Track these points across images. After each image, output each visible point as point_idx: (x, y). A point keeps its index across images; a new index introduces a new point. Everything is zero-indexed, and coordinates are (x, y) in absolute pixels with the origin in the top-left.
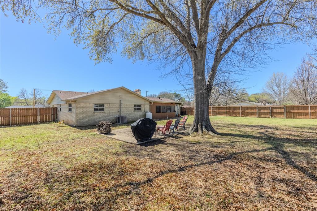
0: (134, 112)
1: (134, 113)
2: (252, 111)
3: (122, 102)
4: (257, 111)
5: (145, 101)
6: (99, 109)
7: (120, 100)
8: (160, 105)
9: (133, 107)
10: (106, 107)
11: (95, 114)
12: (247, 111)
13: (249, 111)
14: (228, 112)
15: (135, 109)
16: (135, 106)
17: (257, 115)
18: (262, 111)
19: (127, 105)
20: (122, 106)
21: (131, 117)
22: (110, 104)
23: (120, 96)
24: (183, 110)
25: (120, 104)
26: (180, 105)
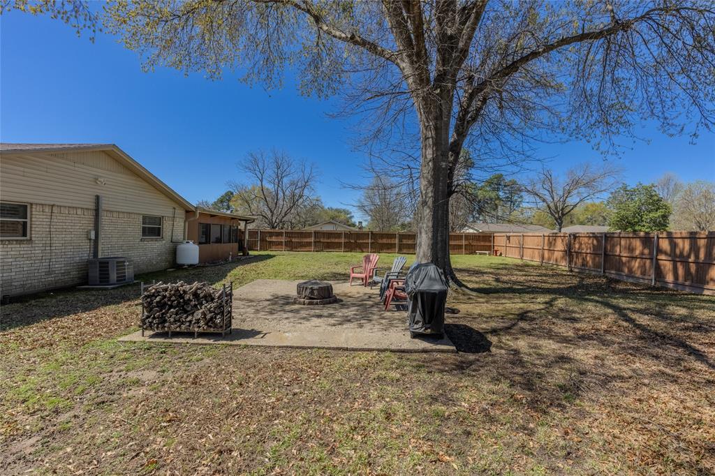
0: (140, 241)
1: (140, 244)
2: (389, 241)
3: (104, 205)
4: (397, 241)
5: (175, 206)
7: (97, 198)
9: (138, 225)
12: (380, 241)
13: (385, 241)
14: (347, 243)
15: (146, 231)
16: (145, 219)
17: (397, 250)
18: (405, 242)
19: (121, 215)
20: (105, 219)
22: (53, 206)
23: (96, 179)
25: (97, 210)
26: (246, 223)
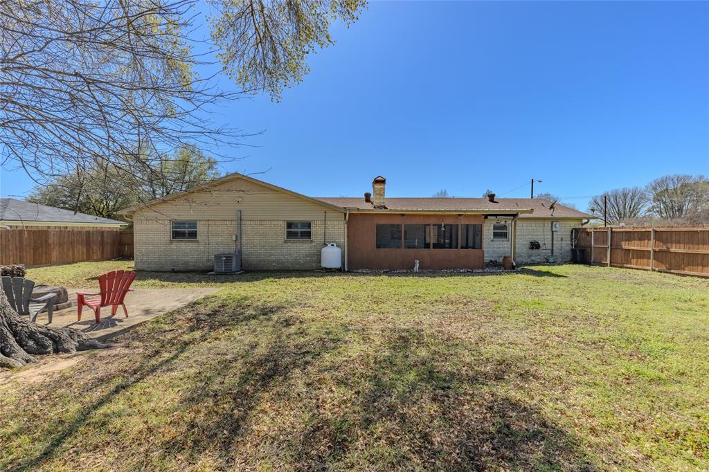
0: (285, 242)
1: (285, 245)
3: (245, 216)
5: (327, 211)
6: (187, 232)
7: (240, 211)
8: (396, 221)
9: (283, 230)
10: (201, 229)
11: (174, 246)
15: (290, 235)
16: (290, 225)
19: (263, 223)
21: (274, 258)
22: (209, 220)
23: (235, 200)
24: (583, 244)
